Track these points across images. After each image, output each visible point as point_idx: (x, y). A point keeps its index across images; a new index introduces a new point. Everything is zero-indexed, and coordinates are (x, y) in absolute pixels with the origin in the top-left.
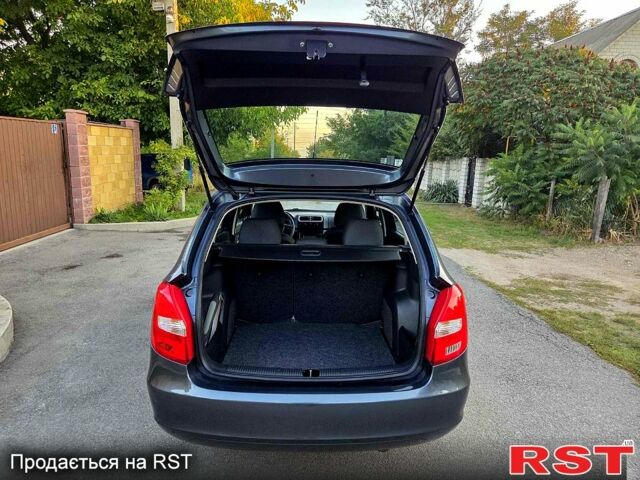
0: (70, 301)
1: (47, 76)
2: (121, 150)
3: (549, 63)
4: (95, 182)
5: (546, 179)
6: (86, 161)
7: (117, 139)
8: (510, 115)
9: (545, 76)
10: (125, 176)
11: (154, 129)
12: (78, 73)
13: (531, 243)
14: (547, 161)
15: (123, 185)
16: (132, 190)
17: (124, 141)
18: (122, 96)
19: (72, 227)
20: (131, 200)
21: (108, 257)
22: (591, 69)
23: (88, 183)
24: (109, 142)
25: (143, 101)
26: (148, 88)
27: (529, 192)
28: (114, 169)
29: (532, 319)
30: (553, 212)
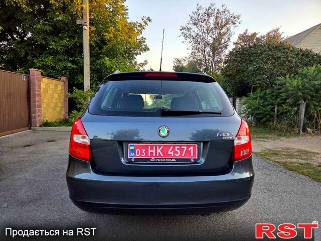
0: (26, 159)
1: (22, 56)
2: (58, 92)
3: (270, 49)
4: (43, 106)
5: (272, 104)
6: (39, 95)
7: (56, 86)
8: (253, 74)
9: (269, 55)
10: (60, 105)
11: (75, 83)
12: (38, 55)
13: (268, 136)
14: (273, 96)
15: (58, 109)
16: (63, 112)
17: (60, 87)
18: (60, 66)
19: (30, 129)
20: (62, 117)
21: (49, 141)
22: (291, 51)
23: (40, 106)
24: (52, 87)
25: (70, 68)
26: (73, 62)
27: (265, 111)
28: (54, 100)
29: (275, 165)
30: (277, 121)
